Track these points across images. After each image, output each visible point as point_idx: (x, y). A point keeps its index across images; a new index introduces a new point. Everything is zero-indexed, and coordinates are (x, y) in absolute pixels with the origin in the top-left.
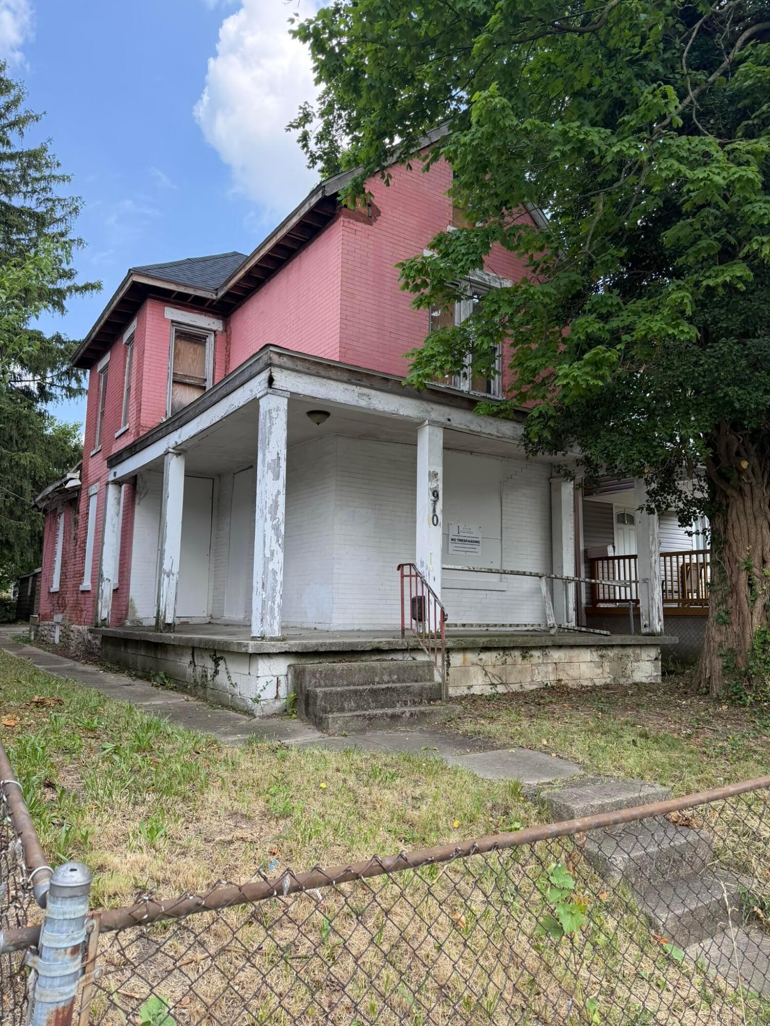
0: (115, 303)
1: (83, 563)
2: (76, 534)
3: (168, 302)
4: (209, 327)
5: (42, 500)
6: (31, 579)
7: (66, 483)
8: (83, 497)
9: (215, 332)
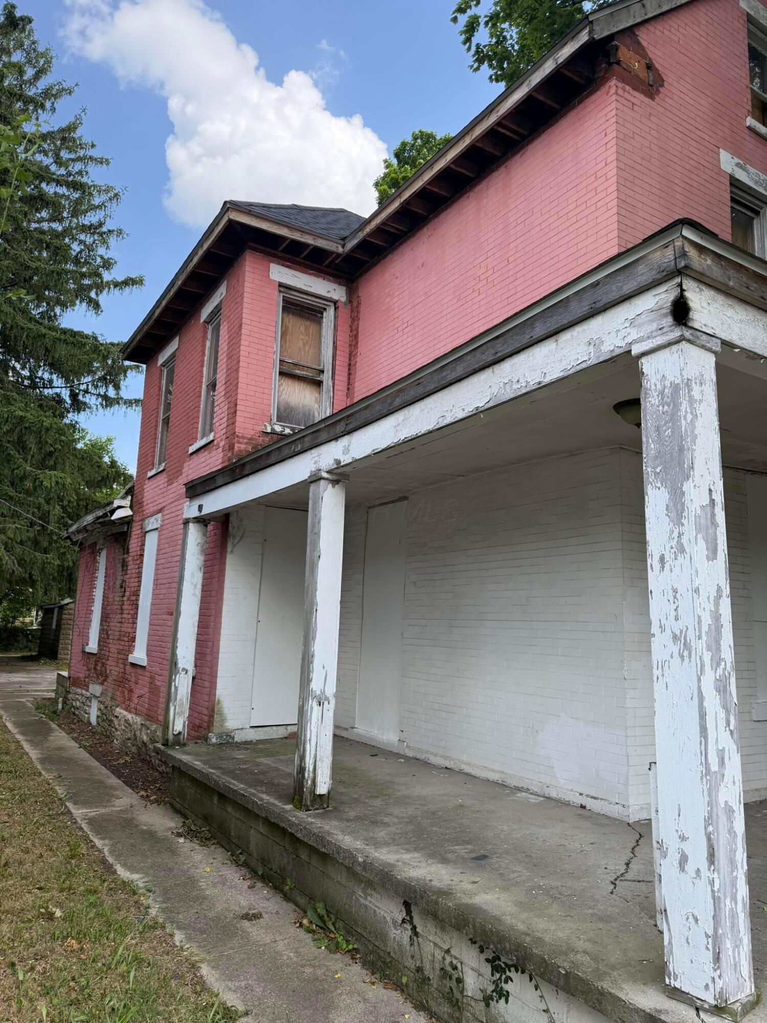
0: (196, 260)
1: (134, 623)
2: (123, 581)
3: (274, 256)
4: (328, 295)
5: (78, 531)
6: (56, 610)
7: (113, 512)
8: (135, 531)
9: (335, 303)
